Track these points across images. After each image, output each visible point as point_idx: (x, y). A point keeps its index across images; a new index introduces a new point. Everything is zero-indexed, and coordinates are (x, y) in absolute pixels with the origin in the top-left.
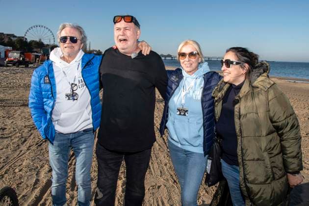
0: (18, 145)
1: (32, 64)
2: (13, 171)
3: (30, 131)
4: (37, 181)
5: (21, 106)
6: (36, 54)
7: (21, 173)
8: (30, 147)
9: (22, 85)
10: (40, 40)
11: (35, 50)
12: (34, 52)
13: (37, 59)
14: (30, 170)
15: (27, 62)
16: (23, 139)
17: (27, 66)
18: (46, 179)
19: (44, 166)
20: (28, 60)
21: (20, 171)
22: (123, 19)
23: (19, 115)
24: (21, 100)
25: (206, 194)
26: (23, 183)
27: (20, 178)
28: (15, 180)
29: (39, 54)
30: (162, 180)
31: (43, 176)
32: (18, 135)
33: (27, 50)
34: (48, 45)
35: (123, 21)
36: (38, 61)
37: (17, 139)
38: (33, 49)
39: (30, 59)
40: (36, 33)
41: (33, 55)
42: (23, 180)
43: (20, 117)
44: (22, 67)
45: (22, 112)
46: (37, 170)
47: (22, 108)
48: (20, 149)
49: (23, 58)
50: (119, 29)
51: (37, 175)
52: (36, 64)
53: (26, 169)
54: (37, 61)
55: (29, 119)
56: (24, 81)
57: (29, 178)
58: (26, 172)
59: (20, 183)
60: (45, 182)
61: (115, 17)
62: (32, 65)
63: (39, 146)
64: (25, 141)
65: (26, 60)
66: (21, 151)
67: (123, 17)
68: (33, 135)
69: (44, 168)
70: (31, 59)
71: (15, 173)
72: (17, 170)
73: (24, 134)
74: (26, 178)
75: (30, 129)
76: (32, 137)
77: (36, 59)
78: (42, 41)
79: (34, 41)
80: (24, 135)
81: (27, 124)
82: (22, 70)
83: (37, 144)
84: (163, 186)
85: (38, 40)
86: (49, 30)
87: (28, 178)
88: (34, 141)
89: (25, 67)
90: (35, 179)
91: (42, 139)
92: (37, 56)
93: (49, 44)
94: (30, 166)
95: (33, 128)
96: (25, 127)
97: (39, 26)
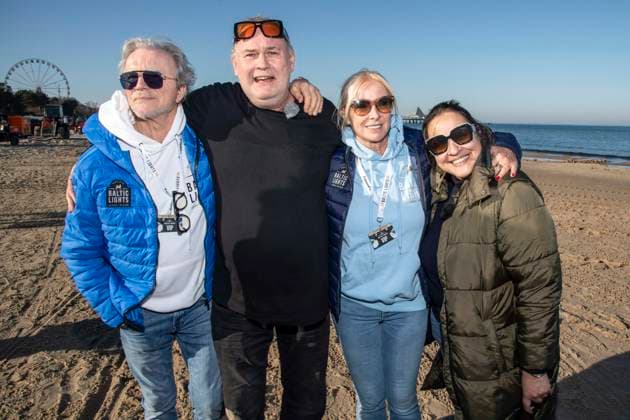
0: (12, 318)
1: (26, 137)
2: (8, 379)
3: (36, 282)
4: (66, 399)
5: (9, 228)
6: (32, 117)
7: (26, 383)
8: (39, 318)
9: (8, 183)
10: (39, 88)
11: (29, 109)
12: (28, 114)
13: (36, 128)
14: (48, 375)
15: (15, 134)
16: (23, 302)
17: (15, 143)
18: (86, 394)
19: (76, 362)
20: (16, 130)
21: (24, 377)
22: (258, 29)
23: (8, 248)
24: (8, 215)
25: (435, 400)
26: (33, 408)
27: (26, 396)
28: (14, 402)
29: (40, 118)
30: (338, 375)
31: (77, 387)
32: (10, 292)
33: (12, 111)
34: (55, 99)
35: (259, 36)
36: (38, 131)
37: (8, 304)
38: (25, 107)
39: (20, 129)
40: (30, 74)
41: (26, 120)
42: (32, 401)
43: (10, 252)
44: (5, 146)
45: (13, 242)
46: (62, 372)
47: (13, 232)
48: (18, 326)
49: (5, 128)
50: (253, 54)
51: (63, 384)
52: (35, 138)
53: (37, 372)
54: (35, 132)
55: (31, 256)
56: (12, 174)
57: (47, 392)
58: (39, 380)
59: (27, 409)
60: (84, 402)
61: (236, 26)
62: (27, 140)
63: (59, 315)
64: (27, 305)
65: (12, 131)
66: (21, 330)
67: (259, 25)
68: (43, 291)
69: (77, 367)
70: (24, 126)
71: (11, 383)
72: (16, 377)
73: (22, 289)
74: (39, 395)
75: (34, 278)
76: (41, 296)
77: (33, 128)
78: (44, 91)
79: (25, 92)
80: (24, 292)
81: (28, 266)
82: (5, 151)
83: (54, 312)
84: (342, 389)
85: (34, 89)
86: (58, 70)
87: (43, 394)
88: (47, 306)
89: (12, 144)
90: (60, 396)
91: (64, 299)
92: (34, 123)
93: (57, 96)
94: (44, 365)
95: (41, 274)
96: (24, 273)
97: (38, 61)
